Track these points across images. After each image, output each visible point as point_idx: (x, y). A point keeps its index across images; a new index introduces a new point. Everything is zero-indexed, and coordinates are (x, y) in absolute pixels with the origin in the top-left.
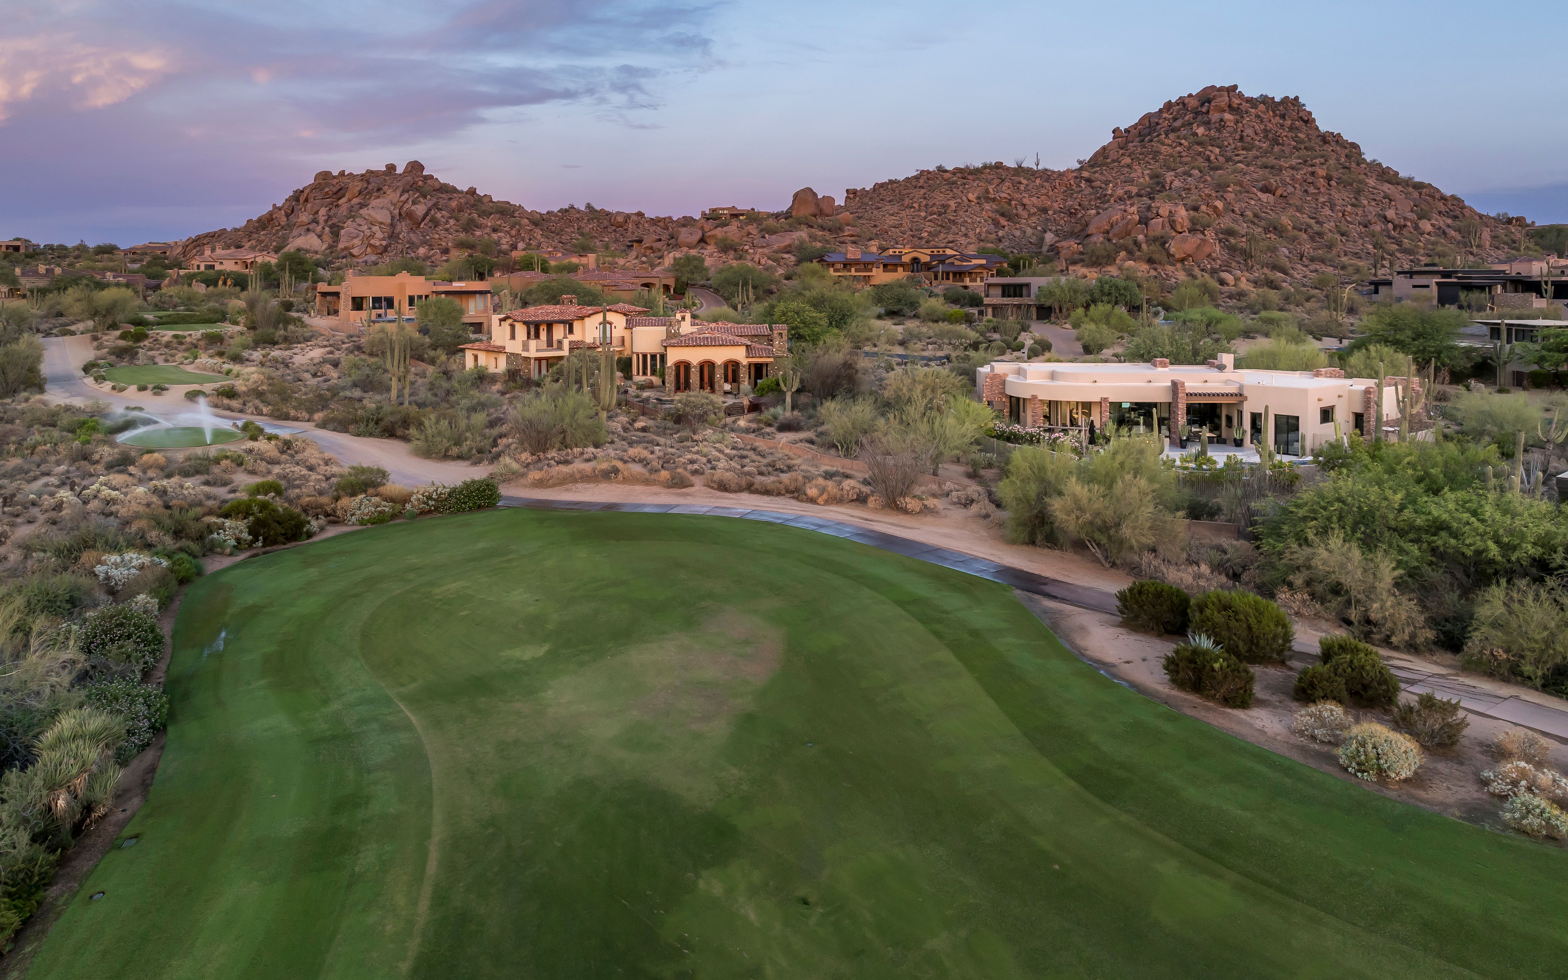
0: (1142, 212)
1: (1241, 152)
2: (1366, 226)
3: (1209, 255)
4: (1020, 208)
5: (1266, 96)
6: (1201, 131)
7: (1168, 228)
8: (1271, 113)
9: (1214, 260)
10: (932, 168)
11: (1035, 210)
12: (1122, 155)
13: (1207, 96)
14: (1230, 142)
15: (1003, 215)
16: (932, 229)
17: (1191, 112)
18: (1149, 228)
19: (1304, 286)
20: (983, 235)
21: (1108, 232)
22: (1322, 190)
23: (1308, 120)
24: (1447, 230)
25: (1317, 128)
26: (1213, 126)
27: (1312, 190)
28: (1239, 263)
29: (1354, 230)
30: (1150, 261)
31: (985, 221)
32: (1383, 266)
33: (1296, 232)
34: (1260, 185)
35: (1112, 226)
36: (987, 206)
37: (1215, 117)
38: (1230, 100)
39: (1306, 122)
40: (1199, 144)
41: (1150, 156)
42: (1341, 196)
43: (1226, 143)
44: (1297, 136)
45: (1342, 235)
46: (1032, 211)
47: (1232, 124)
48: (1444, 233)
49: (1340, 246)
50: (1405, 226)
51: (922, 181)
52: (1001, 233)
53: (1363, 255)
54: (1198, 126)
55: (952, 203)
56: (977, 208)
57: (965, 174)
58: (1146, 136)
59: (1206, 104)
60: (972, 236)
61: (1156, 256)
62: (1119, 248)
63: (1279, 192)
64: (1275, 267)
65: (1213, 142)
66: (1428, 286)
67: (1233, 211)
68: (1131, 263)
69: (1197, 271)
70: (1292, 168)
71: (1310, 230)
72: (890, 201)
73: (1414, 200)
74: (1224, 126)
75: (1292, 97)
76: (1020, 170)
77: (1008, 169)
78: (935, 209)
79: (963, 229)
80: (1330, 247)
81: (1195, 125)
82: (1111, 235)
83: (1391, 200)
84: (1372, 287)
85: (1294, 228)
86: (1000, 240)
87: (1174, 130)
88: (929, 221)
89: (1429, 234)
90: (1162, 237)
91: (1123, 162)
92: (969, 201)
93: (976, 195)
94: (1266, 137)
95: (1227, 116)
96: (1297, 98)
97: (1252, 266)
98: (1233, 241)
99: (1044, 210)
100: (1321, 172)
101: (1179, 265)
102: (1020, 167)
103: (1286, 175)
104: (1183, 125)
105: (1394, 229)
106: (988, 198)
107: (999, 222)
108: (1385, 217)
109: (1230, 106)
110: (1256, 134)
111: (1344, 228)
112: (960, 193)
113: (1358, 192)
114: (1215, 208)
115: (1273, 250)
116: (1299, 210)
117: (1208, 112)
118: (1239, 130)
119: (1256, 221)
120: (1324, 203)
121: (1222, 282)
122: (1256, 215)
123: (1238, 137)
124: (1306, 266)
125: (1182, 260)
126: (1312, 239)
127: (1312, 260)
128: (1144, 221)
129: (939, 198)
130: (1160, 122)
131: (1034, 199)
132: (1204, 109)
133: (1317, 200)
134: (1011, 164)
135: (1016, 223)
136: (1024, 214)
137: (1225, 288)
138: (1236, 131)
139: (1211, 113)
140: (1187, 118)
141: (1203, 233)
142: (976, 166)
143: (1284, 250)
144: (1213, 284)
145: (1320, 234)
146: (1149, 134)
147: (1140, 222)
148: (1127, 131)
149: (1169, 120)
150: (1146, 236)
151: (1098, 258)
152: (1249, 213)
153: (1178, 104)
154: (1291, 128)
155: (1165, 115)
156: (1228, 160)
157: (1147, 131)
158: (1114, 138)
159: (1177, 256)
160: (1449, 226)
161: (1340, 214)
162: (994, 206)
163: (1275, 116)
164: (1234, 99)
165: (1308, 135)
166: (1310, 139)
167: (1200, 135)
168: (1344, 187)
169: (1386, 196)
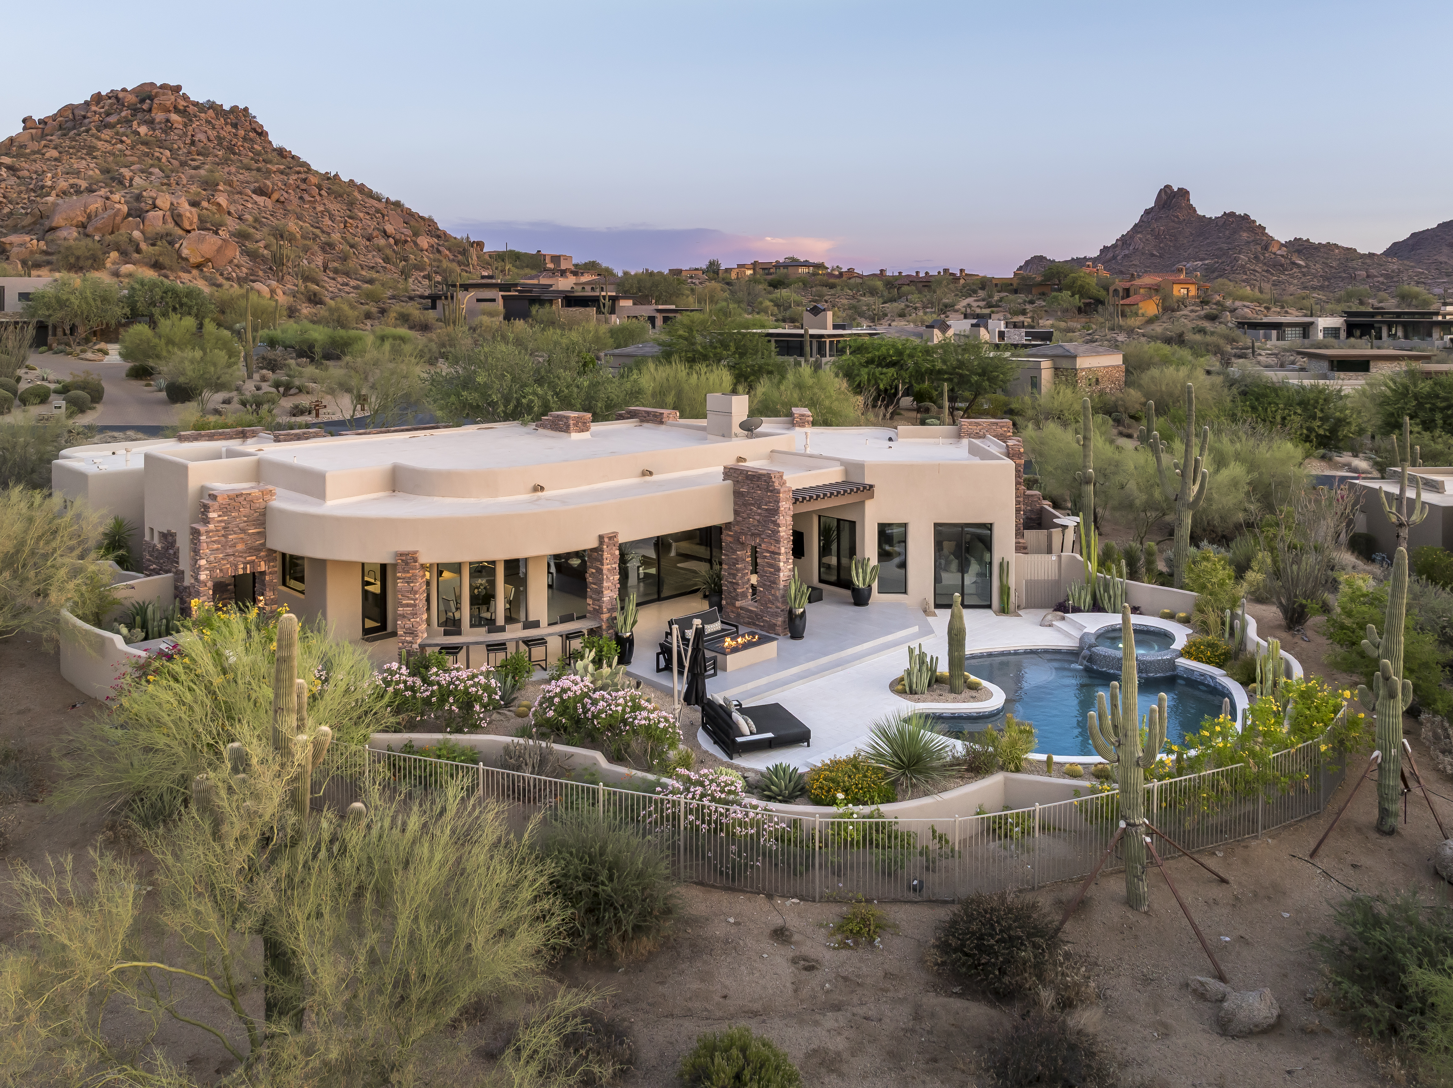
0: (133, 203)
1: (196, 157)
2: (369, 240)
3: (231, 262)
5: (214, 102)
6: (143, 130)
7: (172, 224)
8: (221, 120)
9: (238, 267)
12: (45, 146)
13: (147, 93)
14: (181, 145)
17: (128, 108)
18: (147, 223)
21: (84, 226)
23: (261, 133)
24: (439, 248)
26: (158, 127)
27: (307, 197)
28: (267, 272)
29: (361, 243)
30: (156, 265)
33: (304, 241)
35: (89, 217)
37: (158, 116)
38: (175, 100)
40: (145, 143)
41: (84, 151)
42: (335, 207)
43: (175, 146)
44: (253, 148)
45: (352, 247)
47: (181, 127)
48: (439, 251)
49: (354, 259)
50: (405, 241)
54: (139, 124)
58: (70, 130)
59: (148, 101)
61: (163, 260)
62: (106, 247)
63: (275, 196)
64: (307, 278)
65: (160, 143)
66: (494, 300)
67: (229, 214)
68: (128, 267)
69: (220, 280)
70: (281, 172)
71: (318, 240)
73: (402, 216)
74: (171, 128)
75: (242, 107)
80: (344, 259)
81: (135, 123)
82: (90, 229)
83: (383, 215)
84: (428, 302)
85: (302, 237)
87: (108, 126)
89: (426, 251)
90: (167, 236)
91: (48, 155)
94: (220, 144)
95: (174, 117)
96: (246, 109)
97: (283, 276)
100: (314, 179)
101: (195, 272)
104: (119, 122)
108: (385, 232)
109: (175, 107)
110: (209, 140)
111: (351, 240)
113: (350, 204)
114: (219, 205)
116: (301, 217)
117: (150, 110)
118: (189, 133)
120: (322, 212)
122: (256, 220)
123: (188, 141)
124: (333, 279)
125: (199, 266)
126: (323, 249)
127: (336, 272)
128: (137, 213)
130: (89, 114)
132: (145, 106)
133: (315, 208)
138: (185, 134)
139: (154, 111)
140: (123, 114)
141: (217, 234)
143: (304, 260)
145: (330, 245)
146: (74, 128)
147: (131, 214)
148: (41, 121)
149: (100, 114)
150: (143, 232)
151: (74, 259)
153: (110, 98)
154: (245, 139)
155: (94, 108)
156: (183, 164)
157: (70, 124)
158: (24, 129)
159: (192, 260)
160: (439, 245)
161: (342, 225)
163: (226, 124)
164: (179, 100)
165: (264, 148)
166: (266, 152)
167: (142, 134)
168: (335, 198)
169: (378, 211)
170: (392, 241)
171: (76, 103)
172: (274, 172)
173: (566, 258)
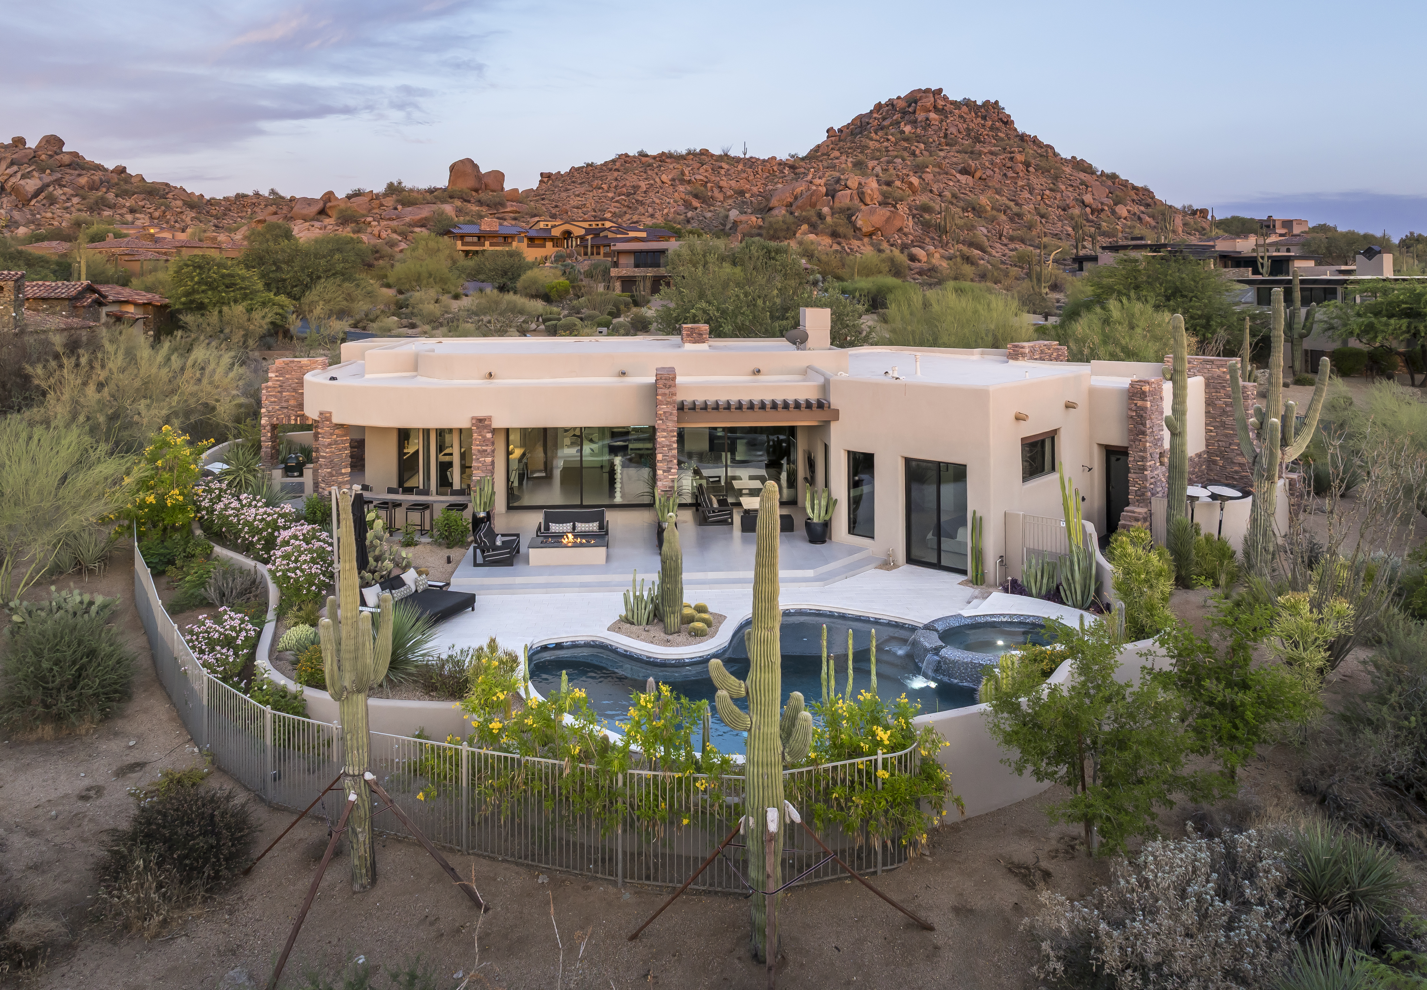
0: (830, 185)
2: (1064, 210)
3: (900, 230)
4: (716, 191)
5: (969, 100)
6: (908, 129)
7: (856, 201)
8: (973, 114)
9: (906, 235)
10: (633, 152)
11: (730, 193)
12: (833, 150)
13: (914, 98)
14: (934, 138)
15: (696, 196)
16: (617, 210)
17: (899, 112)
18: (836, 200)
19: (1003, 263)
20: (671, 216)
21: (791, 205)
22: (1021, 174)
23: (1007, 122)
24: (1142, 216)
25: (1016, 130)
26: (919, 125)
27: (1010, 174)
28: (933, 239)
29: (1054, 213)
30: (834, 235)
31: (675, 201)
32: (1084, 247)
33: (994, 213)
34: (960, 167)
35: (796, 198)
36: (681, 188)
37: (921, 116)
38: (935, 101)
39: (1006, 123)
40: (906, 140)
41: (859, 151)
42: (1038, 181)
43: (931, 140)
44: (998, 136)
45: (1042, 217)
46: (728, 193)
47: (937, 123)
48: (1140, 218)
49: (1039, 227)
50: (1103, 210)
51: (618, 164)
52: (690, 214)
53: (1063, 236)
54: (905, 124)
55: (643, 185)
56: (670, 190)
57: (664, 158)
58: (857, 134)
59: (914, 105)
60: (659, 217)
61: (841, 230)
62: (801, 220)
63: (978, 174)
64: (971, 244)
65: (919, 139)
67: (931, 191)
68: (812, 237)
69: (885, 246)
70: (992, 153)
71: (1009, 211)
72: (581, 184)
73: (1109, 187)
74: (929, 125)
75: (993, 101)
76: (725, 157)
77: (712, 155)
78: (624, 190)
79: (650, 210)
80: (1030, 227)
81: (903, 123)
82: (794, 207)
83: (1087, 187)
84: (1076, 266)
85: (992, 209)
86: (688, 222)
87: (883, 128)
88: (617, 202)
89: (1125, 219)
90: (849, 209)
91: (832, 156)
92: (663, 182)
93: (670, 177)
94: (968, 135)
95: (932, 115)
96: (997, 102)
97: (948, 243)
98: (927, 216)
99: (741, 193)
100: (1020, 158)
101: (866, 240)
102: (726, 155)
103: (986, 159)
104: (891, 124)
105: (1092, 213)
106: (684, 180)
107: (691, 204)
108: (1083, 202)
109: (935, 107)
110: (959, 132)
111: (1043, 209)
112: (654, 176)
113: (1056, 178)
114: (911, 183)
115: (972, 228)
116: (998, 192)
117: (914, 112)
118: (943, 128)
119: (955, 201)
120: (1022, 187)
121: (913, 258)
122: (954, 196)
123: (942, 134)
124: (1006, 245)
125: (870, 235)
126: (1011, 220)
127: (1012, 239)
128: (831, 193)
129: (631, 180)
130: (871, 121)
131: (733, 183)
132: (911, 110)
133: (1016, 183)
134: (717, 151)
135: (709, 205)
136: (720, 196)
137: (917, 265)
138: (940, 129)
139: (918, 112)
140: (895, 118)
141: (895, 207)
142: (679, 151)
143: (982, 229)
144: (902, 258)
145: (1019, 215)
146: (860, 132)
147: (827, 195)
148: (840, 130)
149: (878, 120)
150: (831, 208)
151: (776, 230)
152: (947, 194)
153: (887, 106)
154: (991, 128)
155: (875, 115)
156: (932, 154)
157: (858, 130)
158: (828, 137)
159: (864, 230)
160: (1143, 213)
161: (1039, 198)
162: (689, 188)
163: (977, 116)
164: (939, 101)
165: (1007, 135)
166: (1009, 139)
167: (907, 133)
168: (1043, 173)
169: (1083, 183)
170: (1088, 210)
171: (864, 113)
172: (985, 154)
173: (1300, 222)
